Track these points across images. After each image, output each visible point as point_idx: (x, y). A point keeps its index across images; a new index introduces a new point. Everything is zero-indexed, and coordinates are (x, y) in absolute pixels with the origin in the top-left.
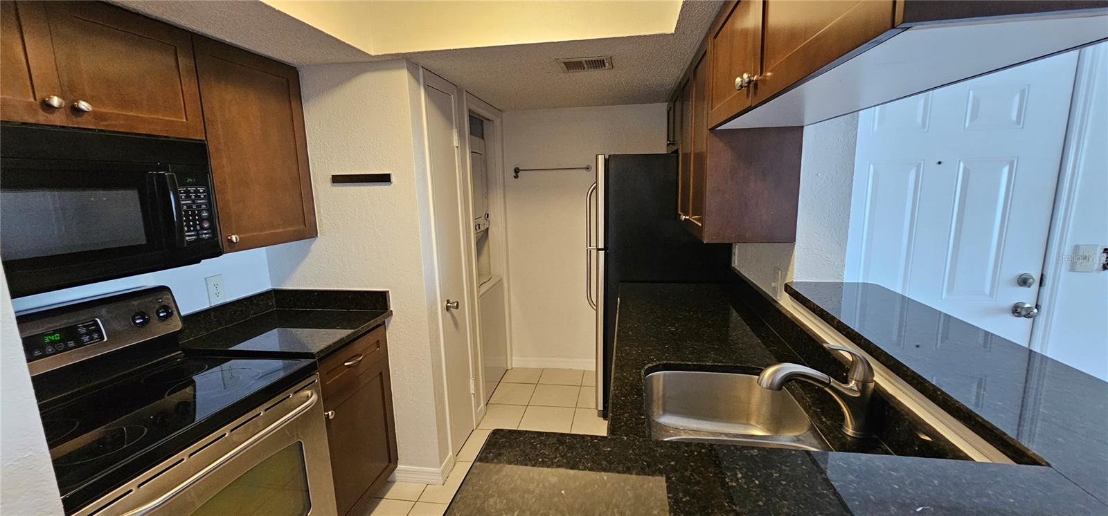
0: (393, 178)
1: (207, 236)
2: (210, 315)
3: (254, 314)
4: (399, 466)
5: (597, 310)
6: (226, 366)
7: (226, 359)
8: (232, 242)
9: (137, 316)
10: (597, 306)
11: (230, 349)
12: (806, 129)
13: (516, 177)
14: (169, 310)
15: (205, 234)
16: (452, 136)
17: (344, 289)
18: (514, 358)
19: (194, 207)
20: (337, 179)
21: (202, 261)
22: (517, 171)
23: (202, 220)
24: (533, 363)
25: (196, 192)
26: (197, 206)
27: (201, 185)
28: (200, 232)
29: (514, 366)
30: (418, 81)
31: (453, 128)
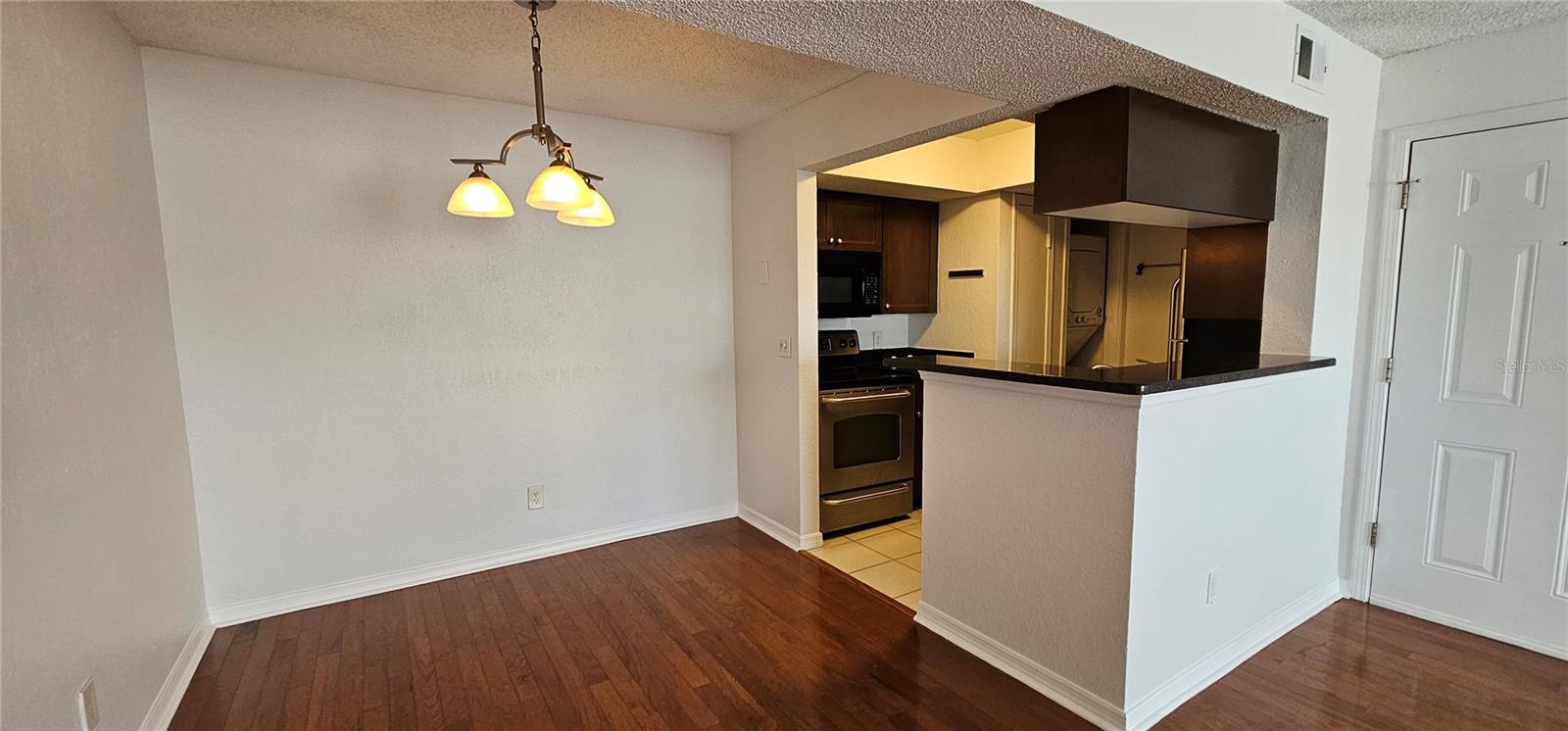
0: (984, 273)
8: (886, 308)
9: (843, 342)
13: (1139, 273)
14: (855, 343)
16: (1044, 239)
20: (953, 275)
21: (873, 316)
22: (1141, 268)
23: (874, 293)
25: (875, 278)
30: (1011, 205)
31: (1047, 233)
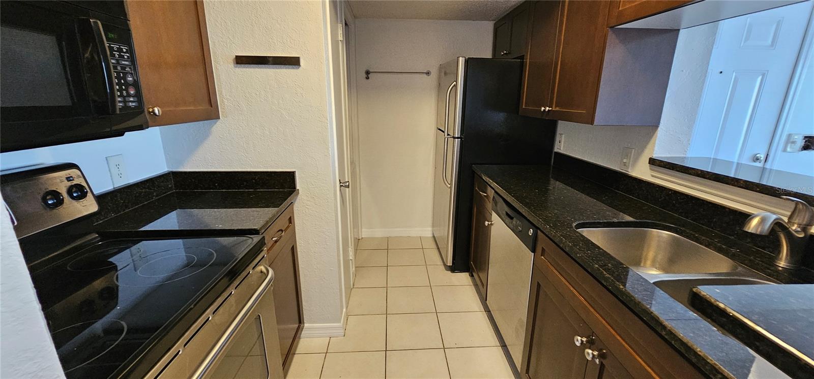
0: (302, 62)
1: (134, 104)
2: (116, 196)
3: (157, 196)
4: (306, 325)
5: (451, 188)
6: (134, 248)
7: (137, 240)
8: (155, 114)
9: (48, 195)
10: (451, 184)
11: (141, 229)
12: (681, 31)
13: (367, 78)
14: (84, 189)
15: (132, 102)
16: (337, 29)
17: (249, 170)
18: (363, 230)
19: (119, 68)
20: (241, 61)
21: (126, 133)
22: (368, 73)
23: (127, 85)
24: (379, 233)
25: (120, 50)
26: (121, 67)
27: (124, 44)
28: (127, 99)
29: (363, 237)
31: (338, 23)
